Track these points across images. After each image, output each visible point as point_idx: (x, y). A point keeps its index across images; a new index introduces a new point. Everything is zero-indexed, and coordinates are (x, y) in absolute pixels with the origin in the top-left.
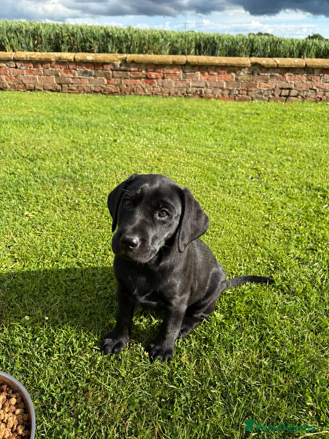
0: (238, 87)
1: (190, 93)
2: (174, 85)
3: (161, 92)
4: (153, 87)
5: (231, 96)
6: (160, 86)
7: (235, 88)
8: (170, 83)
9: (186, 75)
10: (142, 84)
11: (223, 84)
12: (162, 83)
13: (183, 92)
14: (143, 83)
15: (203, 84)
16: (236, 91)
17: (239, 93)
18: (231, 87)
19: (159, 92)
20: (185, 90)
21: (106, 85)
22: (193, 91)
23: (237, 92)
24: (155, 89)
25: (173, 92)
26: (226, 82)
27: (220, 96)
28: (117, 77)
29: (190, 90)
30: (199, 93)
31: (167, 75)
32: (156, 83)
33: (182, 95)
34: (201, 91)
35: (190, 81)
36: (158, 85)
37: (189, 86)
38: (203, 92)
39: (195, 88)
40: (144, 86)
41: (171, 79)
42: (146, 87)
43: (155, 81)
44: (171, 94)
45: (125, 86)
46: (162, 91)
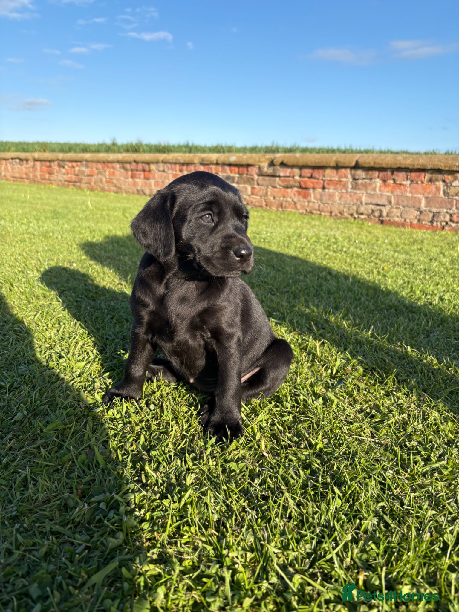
0: (450, 209)
1: (362, 214)
2: (337, 198)
3: (319, 210)
4: (309, 202)
5: (435, 224)
6: (317, 200)
7: (445, 210)
8: (331, 196)
9: (356, 184)
10: (293, 197)
11: (420, 202)
12: (321, 195)
13: (351, 211)
14: (295, 195)
15: (384, 201)
16: (444, 217)
17: (451, 220)
18: (435, 207)
19: (316, 210)
20: (355, 207)
21: (249, 196)
22: (368, 211)
23: (448, 218)
24: (311, 204)
25: (336, 212)
26: (427, 198)
27: (415, 222)
28: (262, 185)
29: (362, 209)
30: (377, 214)
31: (328, 184)
32: (312, 196)
33: (350, 217)
34: (381, 211)
35: (363, 194)
36: (314, 198)
37: (361, 203)
38: (385, 214)
39: (371, 206)
40: (296, 200)
41: (334, 189)
42: (299, 201)
43: (311, 191)
44: (333, 214)
45: (272, 198)
46: (321, 208)
